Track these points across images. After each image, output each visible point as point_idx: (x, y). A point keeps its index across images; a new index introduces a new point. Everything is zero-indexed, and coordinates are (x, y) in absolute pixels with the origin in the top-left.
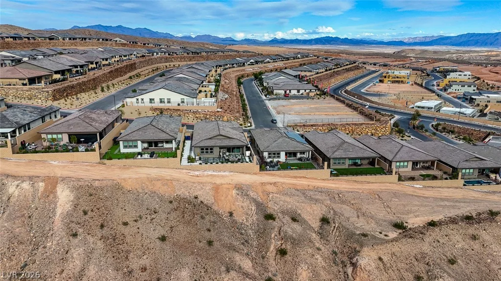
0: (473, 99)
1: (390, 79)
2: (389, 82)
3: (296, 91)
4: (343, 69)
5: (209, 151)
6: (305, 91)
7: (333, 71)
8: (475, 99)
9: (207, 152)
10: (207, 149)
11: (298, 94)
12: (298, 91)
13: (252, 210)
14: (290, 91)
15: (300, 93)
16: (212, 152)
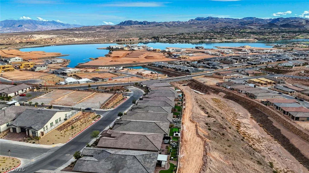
0: (66, 73)
6: (26, 89)
12: (23, 91)
14: (18, 92)
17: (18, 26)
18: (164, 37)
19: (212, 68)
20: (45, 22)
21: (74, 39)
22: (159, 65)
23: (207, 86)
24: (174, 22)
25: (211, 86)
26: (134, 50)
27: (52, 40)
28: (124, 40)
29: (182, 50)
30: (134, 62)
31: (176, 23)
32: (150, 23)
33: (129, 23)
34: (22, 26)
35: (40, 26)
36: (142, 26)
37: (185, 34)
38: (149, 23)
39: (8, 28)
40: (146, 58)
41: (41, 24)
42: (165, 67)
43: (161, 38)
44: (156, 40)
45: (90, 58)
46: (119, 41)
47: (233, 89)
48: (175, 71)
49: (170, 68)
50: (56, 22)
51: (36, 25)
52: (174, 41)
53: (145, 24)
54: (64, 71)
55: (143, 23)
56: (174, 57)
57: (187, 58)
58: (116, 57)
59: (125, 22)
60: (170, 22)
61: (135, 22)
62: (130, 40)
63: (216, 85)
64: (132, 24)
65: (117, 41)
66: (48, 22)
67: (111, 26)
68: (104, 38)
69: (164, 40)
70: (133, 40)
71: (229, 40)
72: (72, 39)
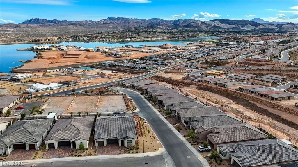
18: (84, 36)
19: (161, 64)
22: (109, 64)
23: (175, 80)
24: (87, 21)
25: (179, 81)
26: (64, 50)
28: (42, 40)
29: (116, 49)
30: (77, 62)
31: (89, 22)
32: (62, 22)
33: (36, 21)
36: (53, 24)
37: (104, 33)
38: (60, 22)
40: (86, 57)
42: (117, 66)
44: (77, 39)
45: (20, 61)
46: (35, 41)
47: (202, 81)
48: (131, 69)
49: (124, 66)
52: (98, 40)
53: (55, 23)
54: (13, 77)
55: (53, 21)
56: (115, 55)
57: (128, 57)
58: (51, 58)
59: (31, 20)
60: (83, 21)
61: (43, 20)
62: (49, 40)
63: (183, 79)
64: (40, 22)
65: (33, 41)
67: (15, 24)
68: (12, 38)
69: (85, 39)
70: (52, 40)
71: (147, 39)
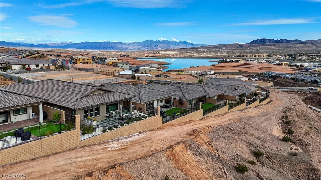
0: (138, 70)
1: (81, 61)
2: (81, 63)
3: (35, 65)
4: (37, 56)
5: (94, 112)
6: (44, 65)
7: (31, 56)
8: (139, 70)
9: (92, 115)
10: (91, 110)
11: (38, 68)
13: (221, 169)
14: (29, 66)
15: (40, 67)
16: (97, 114)
17: (154, 46)
18: (305, 55)
20: (177, 42)
21: (194, 55)
22: (272, 75)
27: (174, 55)
28: (247, 56)
30: (239, 71)
32: (290, 42)
33: (262, 41)
34: (157, 46)
35: (172, 46)
36: (278, 44)
38: (289, 41)
39: (147, 48)
40: (260, 69)
41: (173, 44)
43: (300, 55)
44: (292, 58)
46: (240, 56)
50: (186, 42)
51: (169, 45)
53: (282, 42)
54: (139, 68)
56: (306, 70)
59: (257, 40)
61: (270, 41)
62: (255, 56)
64: (265, 42)
65: (237, 57)
66: (180, 42)
67: (240, 44)
69: (304, 58)
70: (259, 56)
72: (193, 55)
